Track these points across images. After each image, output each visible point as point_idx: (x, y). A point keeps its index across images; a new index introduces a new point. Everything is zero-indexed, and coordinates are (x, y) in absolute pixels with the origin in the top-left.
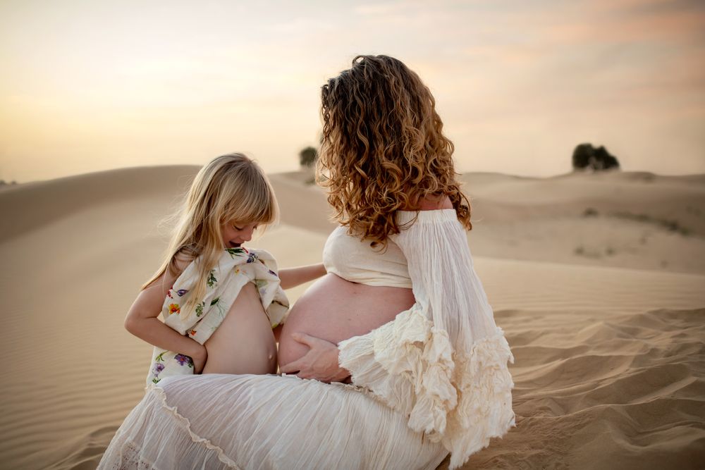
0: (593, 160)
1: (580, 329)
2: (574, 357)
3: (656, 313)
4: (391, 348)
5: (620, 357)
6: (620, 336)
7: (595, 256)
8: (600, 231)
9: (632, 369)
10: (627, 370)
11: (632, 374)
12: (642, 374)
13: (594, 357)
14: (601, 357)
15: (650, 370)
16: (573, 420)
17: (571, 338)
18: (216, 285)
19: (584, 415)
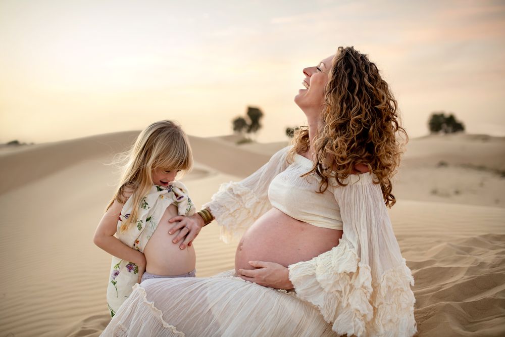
0: (445, 126)
1: (430, 248)
2: (424, 268)
3: (485, 236)
4: (329, 273)
5: (458, 268)
6: (458, 253)
7: (446, 195)
8: (450, 177)
9: (466, 277)
10: (463, 277)
11: (467, 280)
12: (473, 280)
13: (439, 268)
14: (444, 268)
15: (479, 278)
16: (423, 312)
17: (422, 254)
18: (149, 208)
19: (430, 309)
